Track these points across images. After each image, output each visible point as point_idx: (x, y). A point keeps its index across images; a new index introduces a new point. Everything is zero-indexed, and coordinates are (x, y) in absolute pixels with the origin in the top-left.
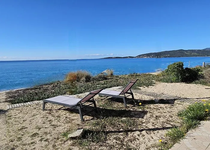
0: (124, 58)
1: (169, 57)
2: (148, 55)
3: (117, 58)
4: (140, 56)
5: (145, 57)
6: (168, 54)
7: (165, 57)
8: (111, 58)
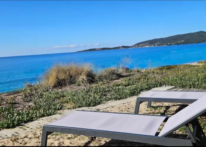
0: (114, 48)
1: (183, 43)
2: (152, 42)
3: (103, 49)
4: (138, 44)
5: (147, 45)
6: (181, 40)
7: (177, 44)
8: (94, 50)
